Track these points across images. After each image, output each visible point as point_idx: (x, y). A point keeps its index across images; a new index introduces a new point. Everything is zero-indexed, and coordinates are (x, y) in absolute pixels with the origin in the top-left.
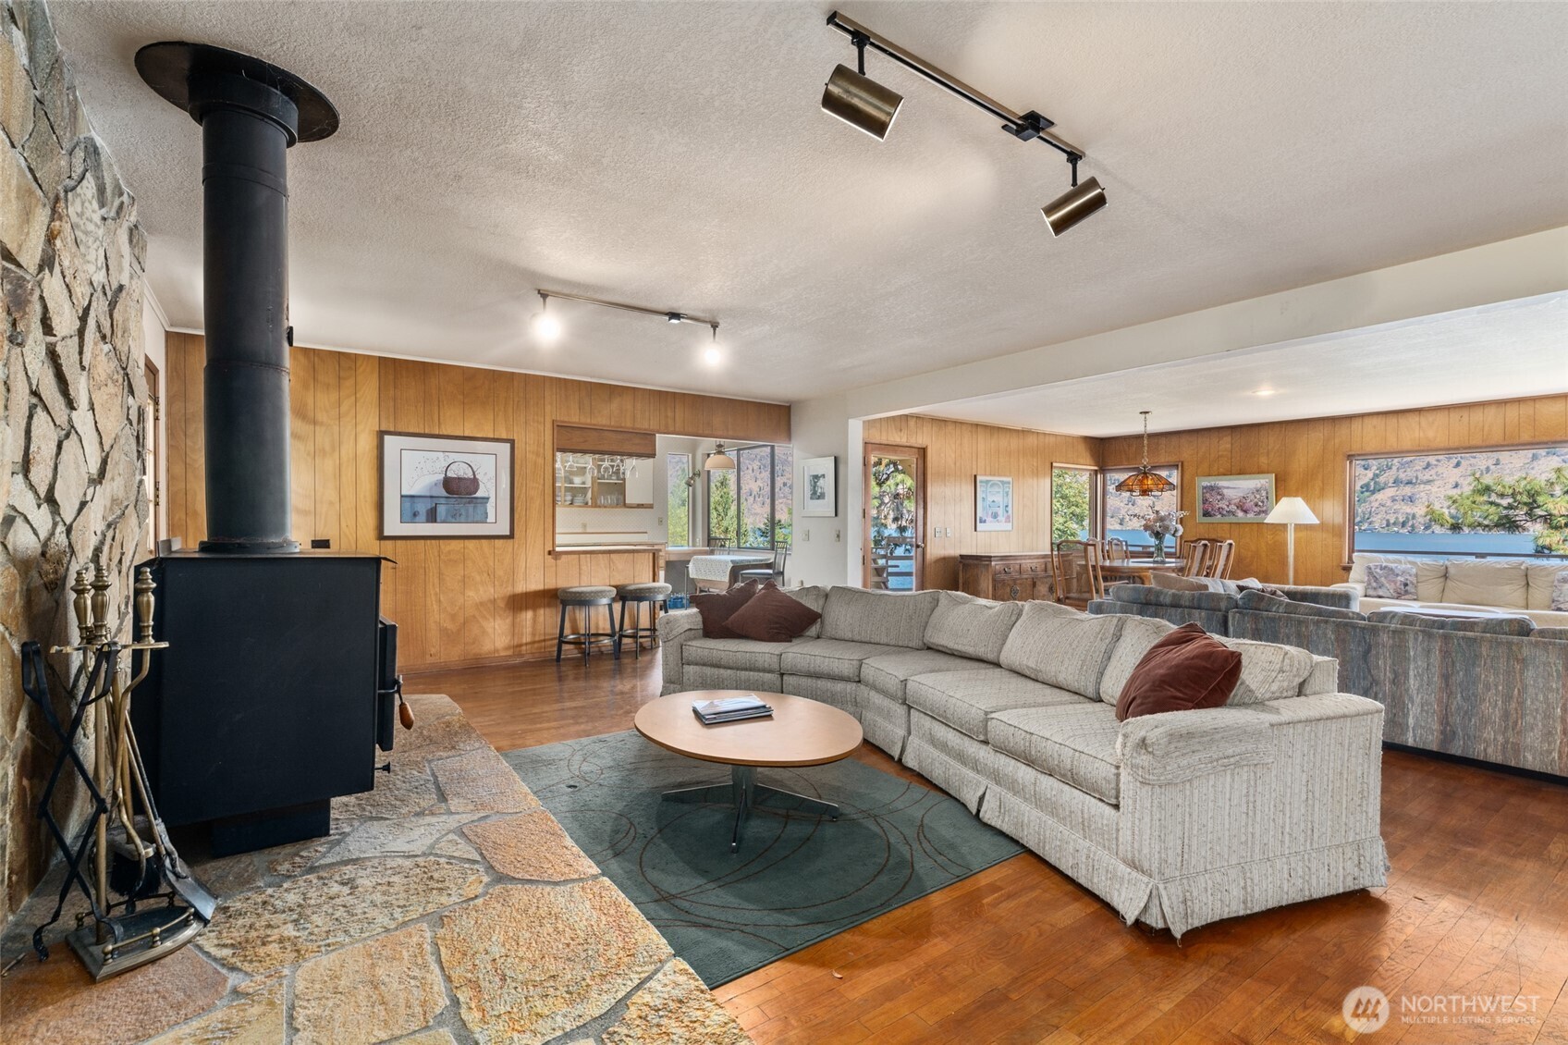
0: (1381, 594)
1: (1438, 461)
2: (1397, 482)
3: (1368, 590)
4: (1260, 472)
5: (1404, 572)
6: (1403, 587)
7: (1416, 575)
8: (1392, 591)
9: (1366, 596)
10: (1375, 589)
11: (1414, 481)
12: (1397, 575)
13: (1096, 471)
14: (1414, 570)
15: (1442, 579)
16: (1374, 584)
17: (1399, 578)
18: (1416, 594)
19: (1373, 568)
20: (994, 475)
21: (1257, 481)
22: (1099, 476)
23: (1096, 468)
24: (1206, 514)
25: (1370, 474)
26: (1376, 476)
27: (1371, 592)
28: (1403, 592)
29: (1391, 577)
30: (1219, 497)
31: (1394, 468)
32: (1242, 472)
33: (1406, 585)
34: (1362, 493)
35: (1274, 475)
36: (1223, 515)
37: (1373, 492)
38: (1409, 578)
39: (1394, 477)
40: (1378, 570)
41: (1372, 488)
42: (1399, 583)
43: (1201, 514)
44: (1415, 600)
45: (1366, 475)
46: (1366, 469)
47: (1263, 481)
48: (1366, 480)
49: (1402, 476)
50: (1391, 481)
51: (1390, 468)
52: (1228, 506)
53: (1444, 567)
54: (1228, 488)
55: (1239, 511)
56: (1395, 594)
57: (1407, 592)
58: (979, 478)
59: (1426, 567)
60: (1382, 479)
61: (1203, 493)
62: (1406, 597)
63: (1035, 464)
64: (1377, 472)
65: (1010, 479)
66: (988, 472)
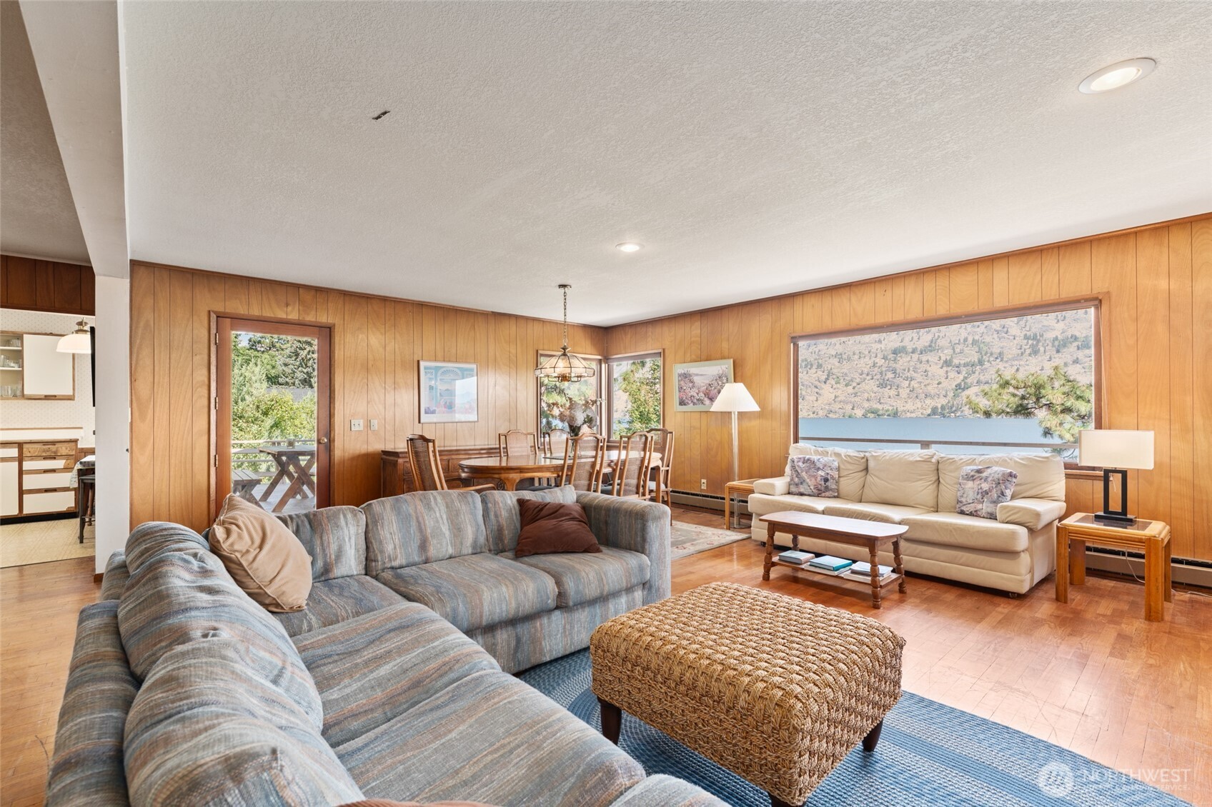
0: (802, 490)
1: (1005, 367)
2: (979, 382)
3: (791, 486)
4: (723, 358)
5: (825, 466)
6: (823, 483)
7: (838, 469)
8: (812, 488)
9: (789, 493)
10: (797, 485)
11: (990, 381)
12: (819, 469)
13: (600, 360)
14: (836, 464)
15: (863, 473)
16: (796, 480)
17: (820, 473)
18: (838, 491)
19: (796, 460)
20: (449, 361)
21: (719, 367)
22: (603, 365)
23: (599, 357)
24: (682, 403)
25: (961, 377)
26: (966, 378)
27: (793, 489)
28: (823, 488)
29: (812, 471)
30: (691, 385)
31: (977, 373)
32: (709, 358)
33: (826, 480)
34: (956, 390)
35: (732, 360)
36: (694, 404)
37: (964, 390)
38: (829, 472)
39: (977, 379)
40: (801, 464)
41: (963, 387)
42: (819, 478)
43: (678, 403)
44: (835, 497)
45: (959, 377)
46: (959, 373)
47: (724, 367)
48: (958, 381)
49: (982, 378)
50: (975, 381)
51: (974, 373)
52: (698, 394)
53: (864, 460)
54: (697, 375)
55: (706, 399)
56: (815, 491)
57: (827, 489)
58: (422, 364)
59: (849, 459)
60: (969, 381)
61: (679, 381)
62: (827, 494)
63: (513, 351)
64: (966, 375)
65: (474, 366)
66: (440, 354)
